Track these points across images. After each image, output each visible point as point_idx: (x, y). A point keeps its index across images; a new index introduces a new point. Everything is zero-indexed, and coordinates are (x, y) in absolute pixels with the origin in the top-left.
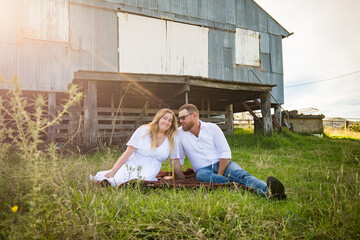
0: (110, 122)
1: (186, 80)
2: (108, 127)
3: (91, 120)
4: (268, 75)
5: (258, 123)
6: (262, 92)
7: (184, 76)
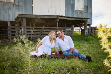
0: (30, 32)
1: (58, 17)
2: (29, 33)
3: (24, 32)
4: (87, 14)
5: (83, 31)
6: (84, 21)
7: (57, 16)
